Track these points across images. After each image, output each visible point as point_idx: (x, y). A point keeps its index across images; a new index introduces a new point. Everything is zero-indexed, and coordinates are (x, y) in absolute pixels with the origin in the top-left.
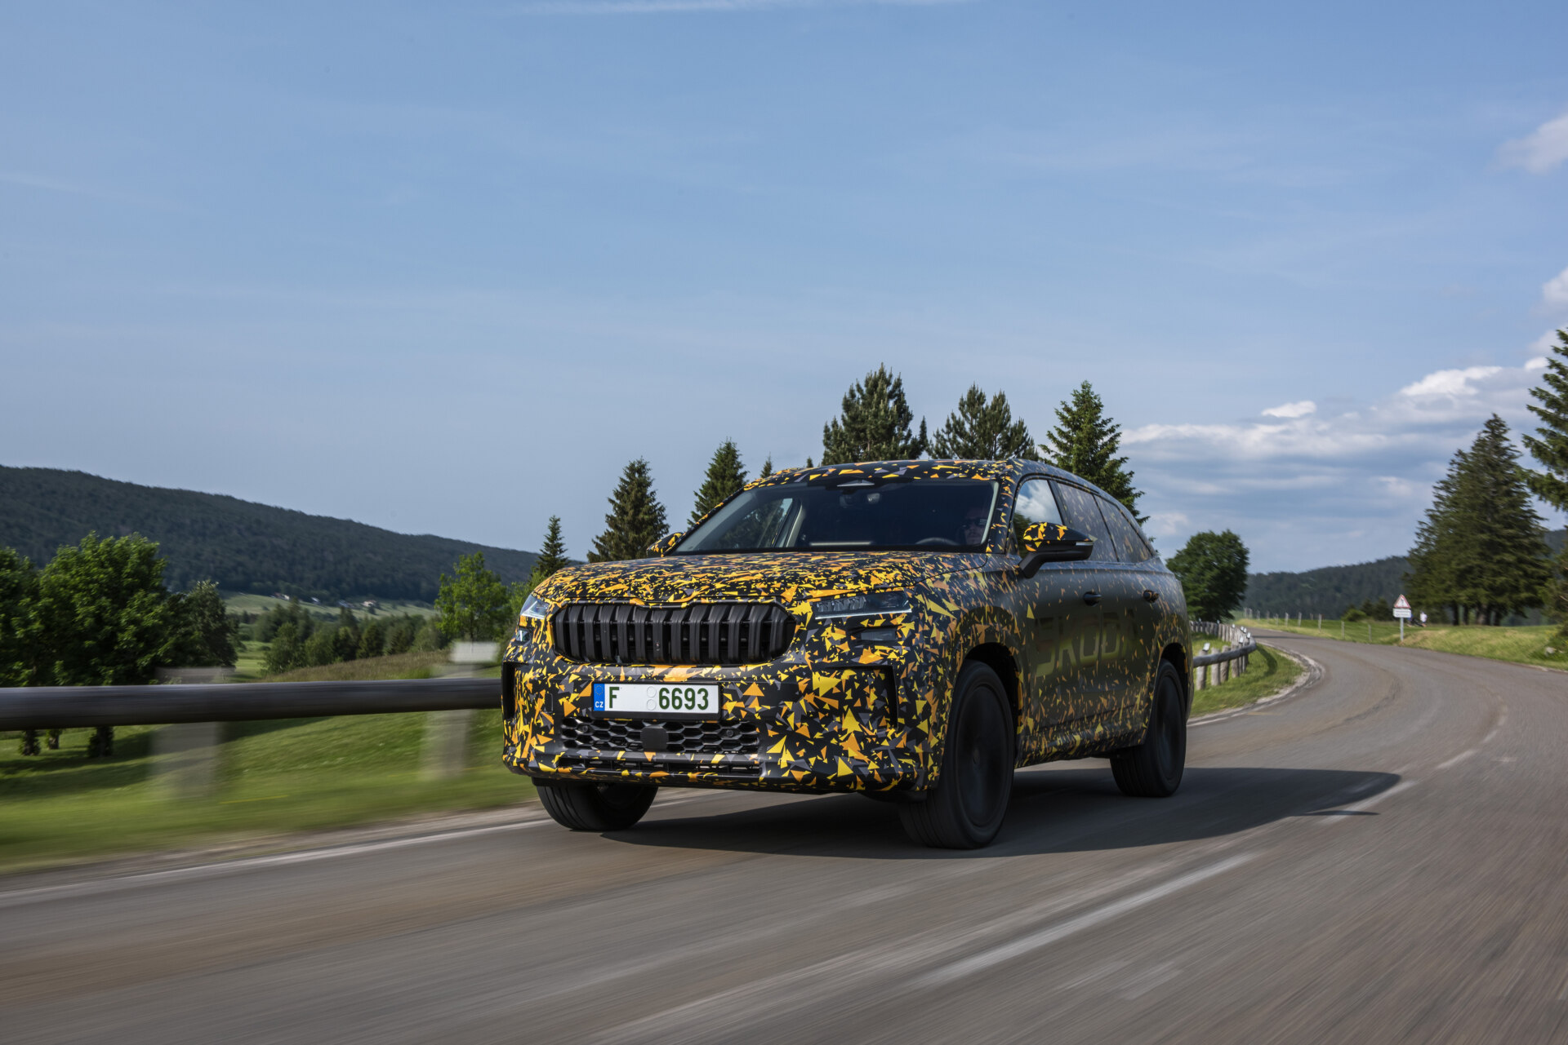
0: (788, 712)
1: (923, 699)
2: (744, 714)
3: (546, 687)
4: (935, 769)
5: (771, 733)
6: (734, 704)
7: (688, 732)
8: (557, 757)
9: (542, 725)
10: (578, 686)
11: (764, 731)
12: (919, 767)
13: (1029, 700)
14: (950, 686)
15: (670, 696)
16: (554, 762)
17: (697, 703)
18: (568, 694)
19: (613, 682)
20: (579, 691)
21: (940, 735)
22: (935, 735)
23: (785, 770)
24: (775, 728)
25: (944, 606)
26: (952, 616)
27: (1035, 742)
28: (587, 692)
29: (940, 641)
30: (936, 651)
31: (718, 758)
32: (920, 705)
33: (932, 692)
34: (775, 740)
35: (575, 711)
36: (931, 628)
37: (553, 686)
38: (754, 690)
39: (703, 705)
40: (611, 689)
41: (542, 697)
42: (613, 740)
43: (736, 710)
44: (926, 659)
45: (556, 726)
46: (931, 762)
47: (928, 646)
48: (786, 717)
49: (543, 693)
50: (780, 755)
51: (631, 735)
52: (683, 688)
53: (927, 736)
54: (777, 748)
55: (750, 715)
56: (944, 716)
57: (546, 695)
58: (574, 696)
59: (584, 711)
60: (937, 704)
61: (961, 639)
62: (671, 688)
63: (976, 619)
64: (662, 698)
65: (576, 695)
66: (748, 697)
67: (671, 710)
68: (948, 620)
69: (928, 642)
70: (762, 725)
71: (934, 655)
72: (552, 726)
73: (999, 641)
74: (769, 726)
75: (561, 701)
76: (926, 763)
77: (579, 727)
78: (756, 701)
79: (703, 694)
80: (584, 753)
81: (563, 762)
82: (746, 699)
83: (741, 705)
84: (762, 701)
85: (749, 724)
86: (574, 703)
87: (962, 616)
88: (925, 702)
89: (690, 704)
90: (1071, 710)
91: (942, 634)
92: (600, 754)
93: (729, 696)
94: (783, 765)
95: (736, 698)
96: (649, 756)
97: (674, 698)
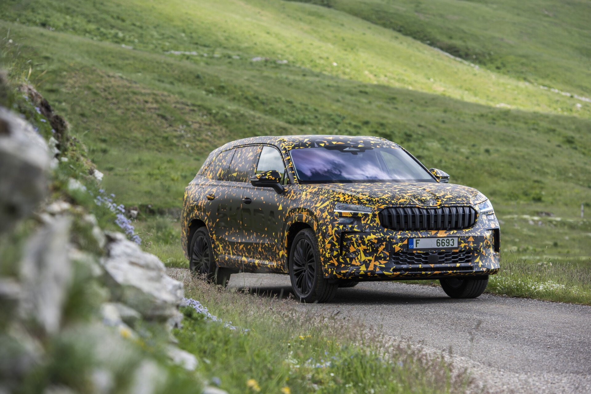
0: (481, 247)
2: (467, 248)
3: (386, 241)
5: (476, 255)
6: (464, 244)
7: (446, 256)
8: (392, 269)
9: (383, 256)
10: (402, 240)
11: (473, 254)
15: (440, 242)
16: (391, 270)
17: (450, 244)
18: (397, 243)
19: (417, 238)
20: (402, 242)
23: (481, 268)
24: (477, 253)
28: (406, 242)
31: (458, 265)
34: (477, 257)
35: (401, 250)
37: (390, 240)
38: (471, 239)
39: (452, 244)
40: (417, 240)
41: (383, 245)
42: (416, 260)
43: (465, 246)
45: (390, 256)
48: (480, 249)
49: (384, 243)
50: (478, 263)
51: (423, 258)
52: (445, 239)
54: (477, 260)
55: (470, 248)
57: (386, 244)
58: (400, 244)
59: (405, 250)
62: (441, 239)
64: (437, 243)
65: (401, 244)
66: (469, 241)
67: (441, 247)
70: (473, 252)
72: (388, 256)
74: (475, 252)
75: (394, 246)
77: (401, 256)
78: (472, 243)
79: (452, 241)
80: (404, 266)
81: (394, 270)
82: (468, 242)
83: (467, 244)
84: (474, 243)
85: (469, 251)
86: (400, 246)
89: (448, 244)
92: (411, 266)
93: (462, 241)
94: (480, 266)
95: (465, 242)
96: (432, 266)
97: (442, 242)
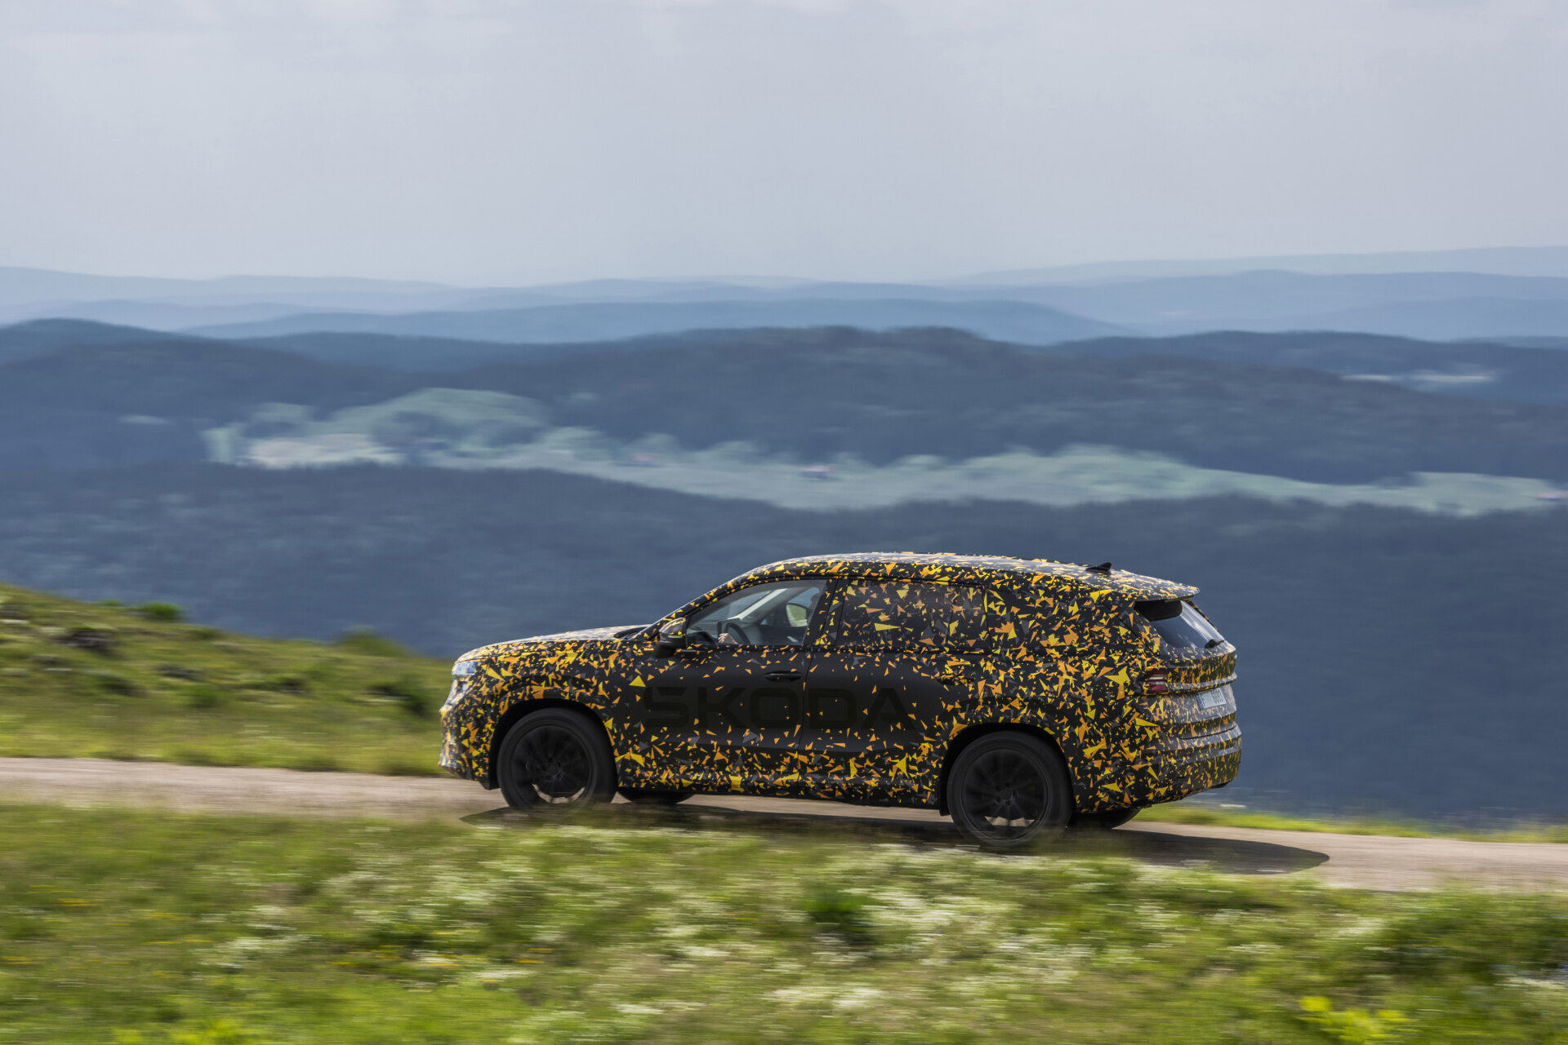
1: (465, 726)
4: (481, 770)
12: (465, 766)
13: (630, 742)
14: (490, 721)
21: (481, 749)
22: (477, 749)
25: (499, 672)
26: (501, 679)
27: (651, 773)
29: (485, 694)
30: (479, 699)
32: (463, 730)
33: (471, 723)
36: (482, 685)
44: (471, 704)
46: (475, 765)
47: (475, 696)
53: (468, 749)
56: (484, 739)
60: (476, 730)
61: (509, 694)
63: (533, 682)
68: (498, 681)
69: (476, 693)
71: (477, 702)
73: (567, 698)
76: (471, 765)
87: (511, 680)
88: (466, 729)
90: (719, 756)
91: (488, 689)
